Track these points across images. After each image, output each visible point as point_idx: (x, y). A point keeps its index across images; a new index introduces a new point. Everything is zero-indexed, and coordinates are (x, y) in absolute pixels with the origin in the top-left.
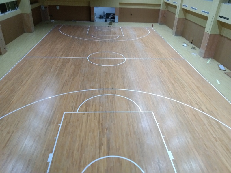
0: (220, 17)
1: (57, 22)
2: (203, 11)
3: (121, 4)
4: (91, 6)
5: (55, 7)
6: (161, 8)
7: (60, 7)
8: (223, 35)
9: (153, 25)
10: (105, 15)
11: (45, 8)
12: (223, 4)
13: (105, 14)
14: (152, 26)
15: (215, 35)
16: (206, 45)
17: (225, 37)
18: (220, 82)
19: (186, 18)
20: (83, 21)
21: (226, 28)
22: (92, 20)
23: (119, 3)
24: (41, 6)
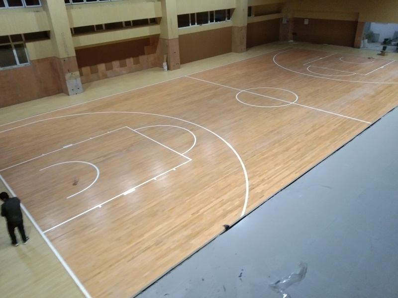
1: (297, 43)
4: (359, 21)
5: (303, 20)
7: (311, 20)
11: (287, 21)
22: (355, 44)
24: (282, 18)
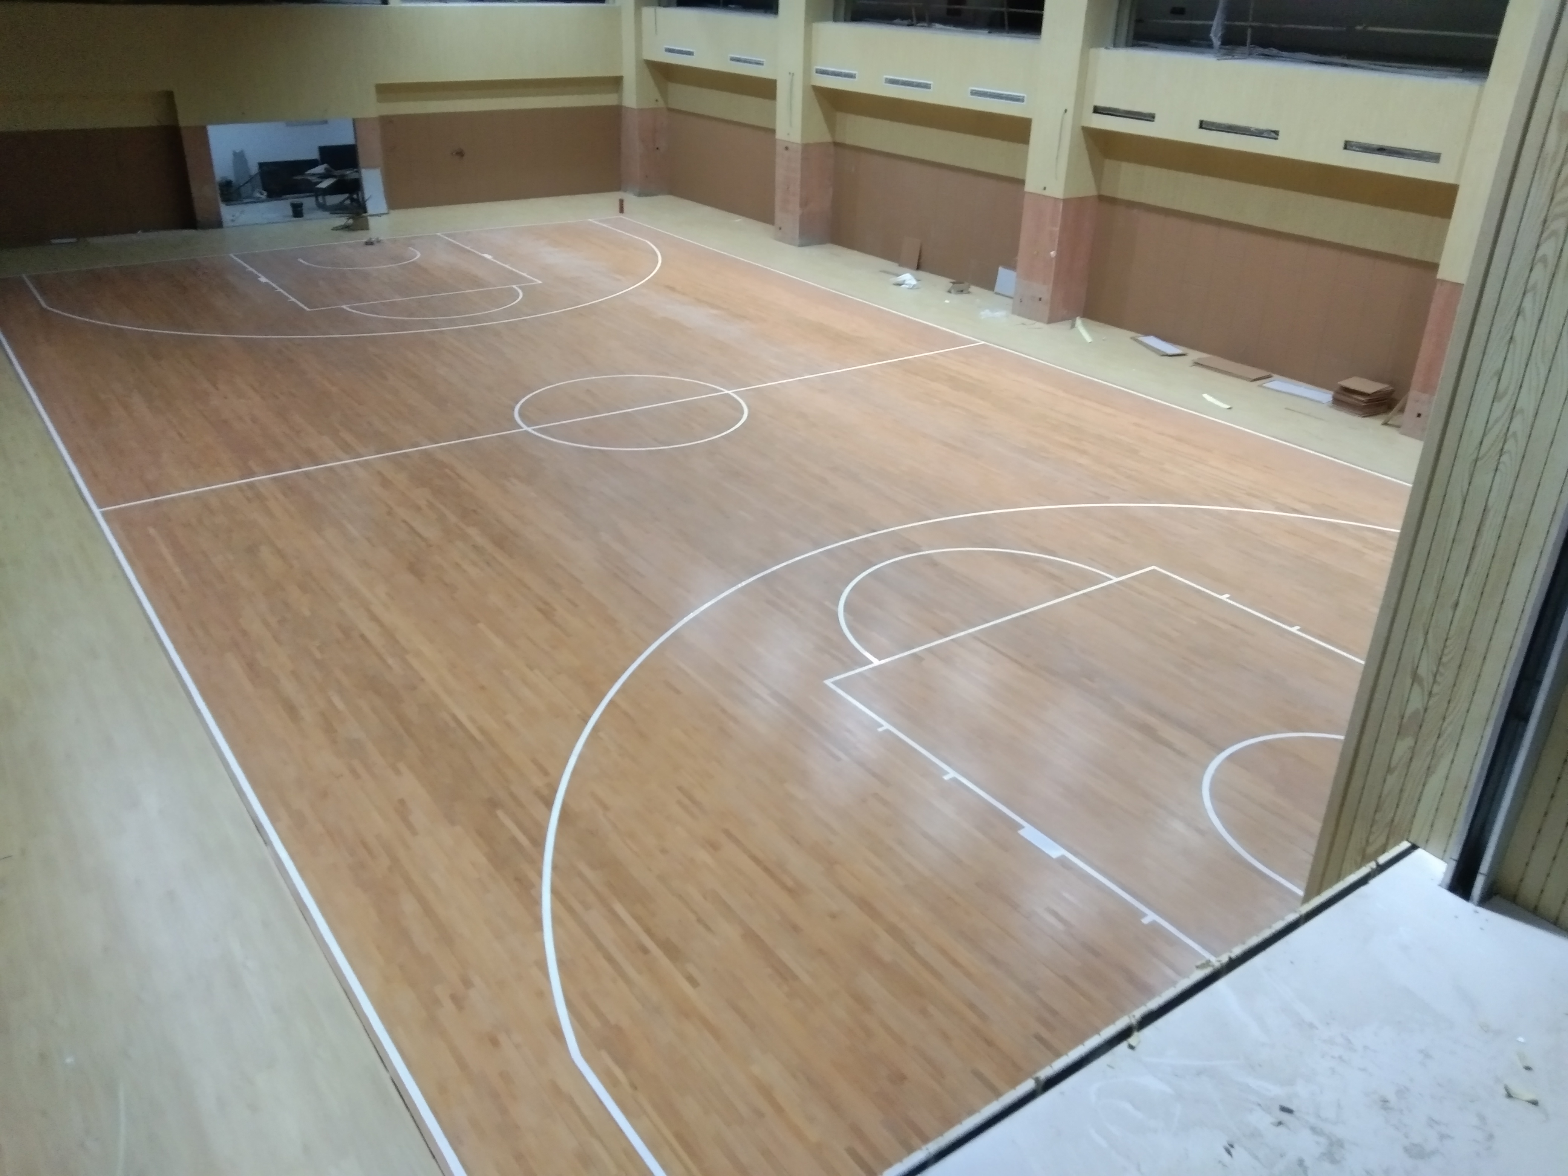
0: (1097, 110)
2: (975, 93)
3: (386, 91)
4: (183, 123)
6: (630, 98)
8: (1120, 195)
9: (621, 202)
10: (252, 179)
12: (1103, 52)
13: (254, 169)
14: (622, 210)
15: (1082, 200)
16: (1053, 253)
17: (1131, 205)
18: (1227, 404)
19: (839, 139)
20: (133, 231)
21: (1128, 160)
22: (200, 215)
23: (373, 91)
